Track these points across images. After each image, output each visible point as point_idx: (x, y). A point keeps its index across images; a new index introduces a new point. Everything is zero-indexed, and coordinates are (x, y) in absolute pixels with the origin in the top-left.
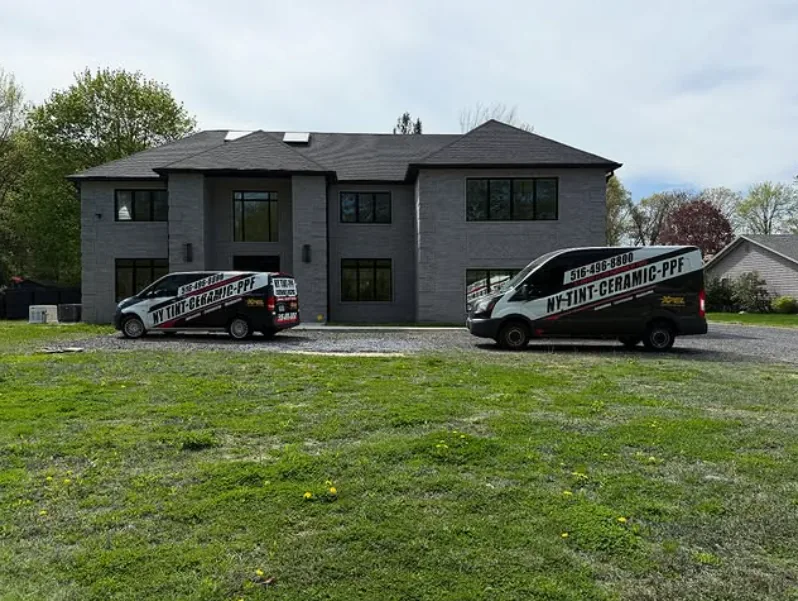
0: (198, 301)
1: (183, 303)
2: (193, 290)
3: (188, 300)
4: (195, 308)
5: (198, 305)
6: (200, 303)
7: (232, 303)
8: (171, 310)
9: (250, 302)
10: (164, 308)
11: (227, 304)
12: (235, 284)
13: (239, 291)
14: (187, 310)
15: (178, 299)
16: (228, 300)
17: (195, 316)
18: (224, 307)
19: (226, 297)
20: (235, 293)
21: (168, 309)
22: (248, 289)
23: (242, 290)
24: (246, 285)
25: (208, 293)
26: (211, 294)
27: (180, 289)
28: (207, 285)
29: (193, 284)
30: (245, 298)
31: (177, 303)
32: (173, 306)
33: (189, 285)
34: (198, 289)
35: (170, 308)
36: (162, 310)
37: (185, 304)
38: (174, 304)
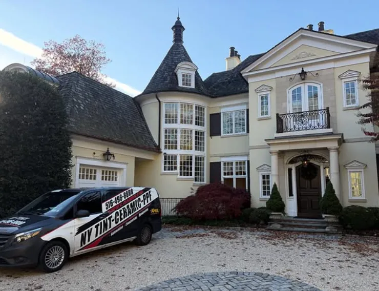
0: (121, 215)
1: (110, 218)
2: (114, 205)
3: (113, 214)
4: (119, 222)
5: (121, 219)
7: (143, 213)
8: (99, 227)
9: (153, 211)
10: (93, 227)
11: (140, 215)
12: (141, 198)
13: (145, 204)
14: (114, 225)
15: (104, 216)
16: (140, 212)
17: (119, 229)
18: (138, 218)
20: (143, 206)
21: (97, 227)
23: (146, 202)
24: (147, 197)
25: (126, 206)
27: (104, 205)
28: (123, 199)
29: (113, 199)
30: (149, 208)
31: (105, 219)
32: (101, 223)
33: (110, 200)
34: (118, 203)
35: (98, 225)
36: (91, 229)
37: (112, 219)
38: (102, 221)
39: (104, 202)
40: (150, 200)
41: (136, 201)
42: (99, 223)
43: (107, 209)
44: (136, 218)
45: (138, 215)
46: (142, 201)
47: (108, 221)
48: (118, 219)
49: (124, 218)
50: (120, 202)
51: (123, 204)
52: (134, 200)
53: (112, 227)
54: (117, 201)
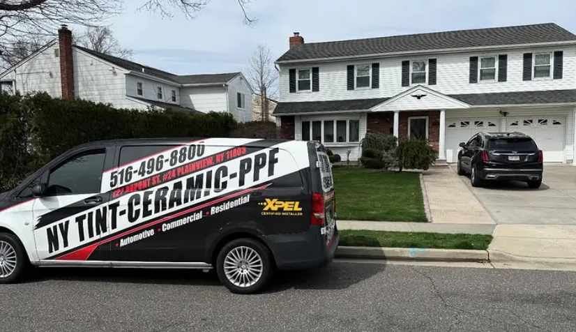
0: (147, 203)
1: (114, 207)
2: (136, 178)
3: (124, 201)
4: (141, 220)
5: (147, 213)
6: (151, 207)
7: (226, 207)
8: (85, 222)
9: (271, 205)
10: (72, 219)
11: (214, 210)
12: (233, 166)
13: (242, 183)
14: (123, 223)
15: (100, 199)
16: (218, 201)
18: (207, 217)
19: (213, 194)
20: (233, 185)
21: (79, 220)
22: (264, 176)
23: (249, 177)
24: (258, 167)
25: (170, 185)
26: (178, 186)
27: (106, 178)
28: (167, 167)
29: (136, 165)
30: (258, 196)
31: (101, 207)
32: (91, 214)
33: (125, 167)
34: (146, 175)
35: (84, 217)
36: (67, 223)
37: (119, 209)
38: (94, 210)
39: (107, 170)
40: (271, 172)
41: (209, 174)
42: (86, 212)
43: (112, 185)
44: (199, 216)
45: (209, 209)
46: (233, 176)
47: (109, 212)
48: (138, 212)
49: (157, 210)
50: (155, 172)
51: (163, 177)
52: (205, 172)
53: (120, 227)
54: (146, 169)
